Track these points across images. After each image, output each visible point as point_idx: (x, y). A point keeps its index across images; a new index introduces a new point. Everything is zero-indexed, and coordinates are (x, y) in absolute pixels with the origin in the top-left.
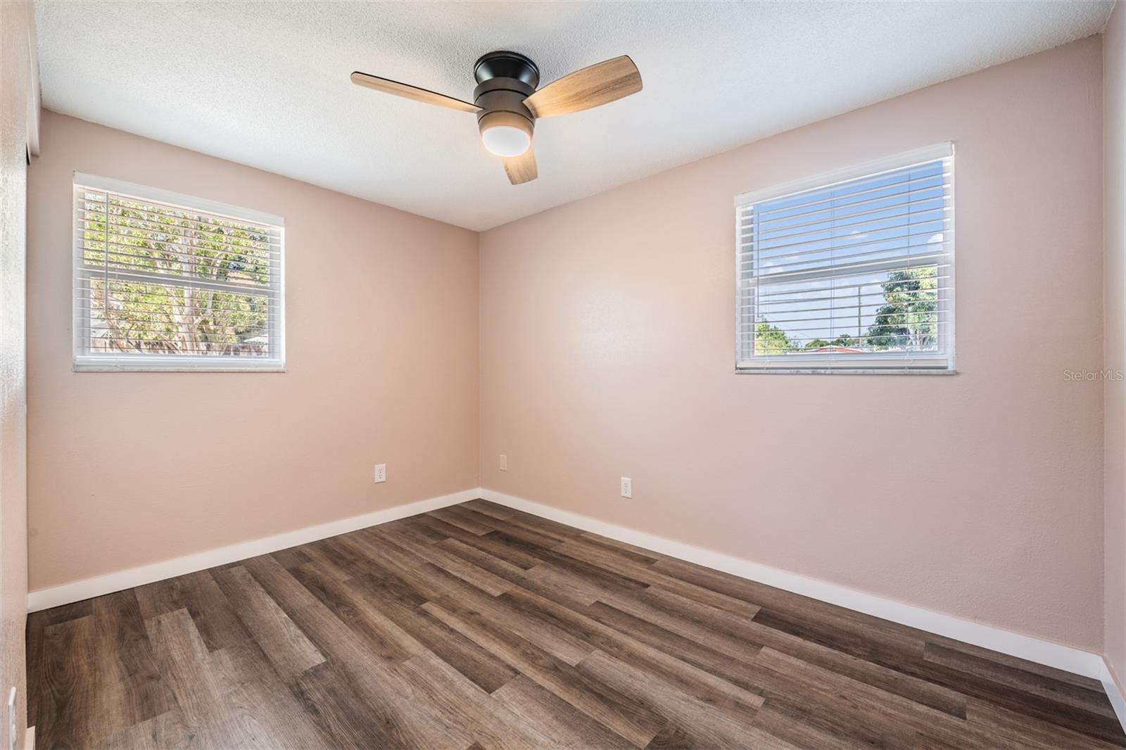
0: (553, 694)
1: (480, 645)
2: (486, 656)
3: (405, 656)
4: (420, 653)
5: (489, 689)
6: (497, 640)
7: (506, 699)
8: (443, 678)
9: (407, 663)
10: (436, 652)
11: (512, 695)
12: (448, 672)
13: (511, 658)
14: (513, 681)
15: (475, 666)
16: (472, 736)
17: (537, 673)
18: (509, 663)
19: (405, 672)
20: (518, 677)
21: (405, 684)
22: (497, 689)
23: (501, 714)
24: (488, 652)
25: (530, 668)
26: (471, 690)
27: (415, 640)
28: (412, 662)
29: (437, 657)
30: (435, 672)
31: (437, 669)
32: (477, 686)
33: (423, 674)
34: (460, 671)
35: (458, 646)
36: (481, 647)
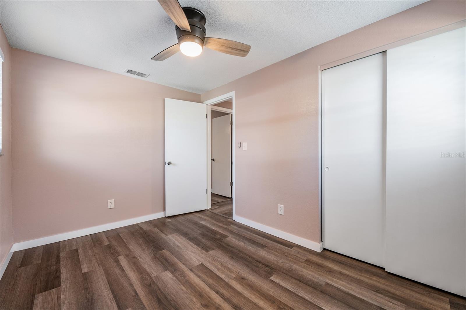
0: (181, 262)
1: (203, 282)
2: (201, 277)
3: (236, 279)
4: (230, 280)
5: (202, 264)
6: (195, 285)
7: (197, 262)
8: (218, 269)
9: (235, 276)
10: (224, 281)
11: (195, 262)
12: (217, 271)
13: (191, 275)
14: (193, 267)
15: (206, 273)
16: (208, 254)
17: (183, 269)
18: (192, 273)
19: (234, 273)
20: (190, 268)
21: (232, 268)
22: (199, 265)
23: (199, 258)
24: (200, 279)
25: (185, 271)
26: (208, 265)
27: (234, 287)
28: (233, 277)
29: (222, 278)
30: (222, 272)
31: (221, 273)
32: (206, 266)
33: (226, 271)
34: (212, 271)
35: (214, 283)
36: (203, 281)
